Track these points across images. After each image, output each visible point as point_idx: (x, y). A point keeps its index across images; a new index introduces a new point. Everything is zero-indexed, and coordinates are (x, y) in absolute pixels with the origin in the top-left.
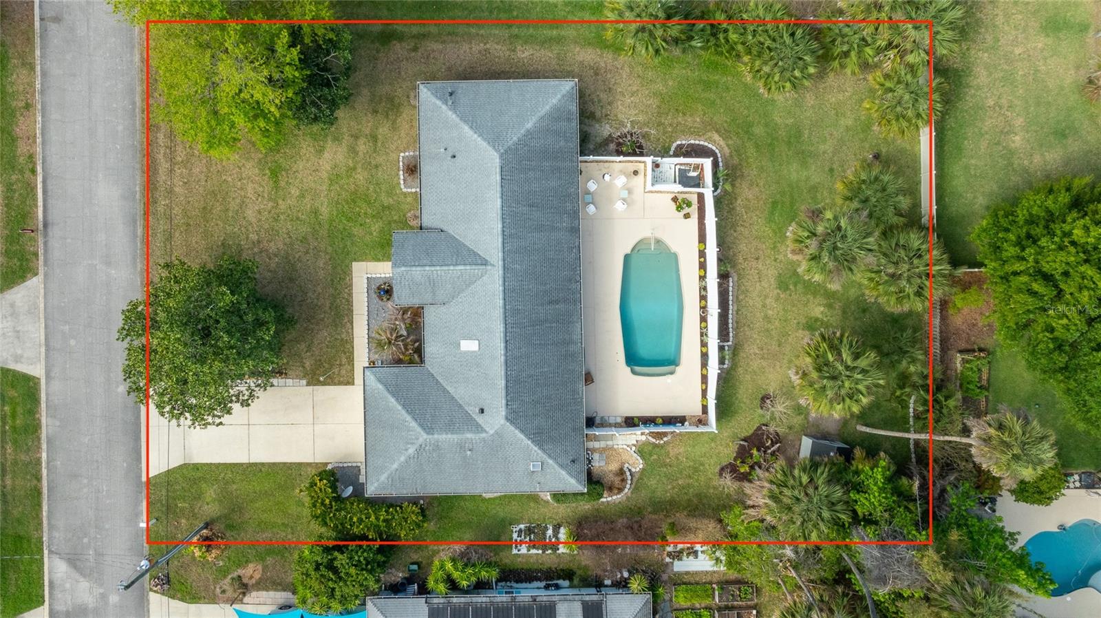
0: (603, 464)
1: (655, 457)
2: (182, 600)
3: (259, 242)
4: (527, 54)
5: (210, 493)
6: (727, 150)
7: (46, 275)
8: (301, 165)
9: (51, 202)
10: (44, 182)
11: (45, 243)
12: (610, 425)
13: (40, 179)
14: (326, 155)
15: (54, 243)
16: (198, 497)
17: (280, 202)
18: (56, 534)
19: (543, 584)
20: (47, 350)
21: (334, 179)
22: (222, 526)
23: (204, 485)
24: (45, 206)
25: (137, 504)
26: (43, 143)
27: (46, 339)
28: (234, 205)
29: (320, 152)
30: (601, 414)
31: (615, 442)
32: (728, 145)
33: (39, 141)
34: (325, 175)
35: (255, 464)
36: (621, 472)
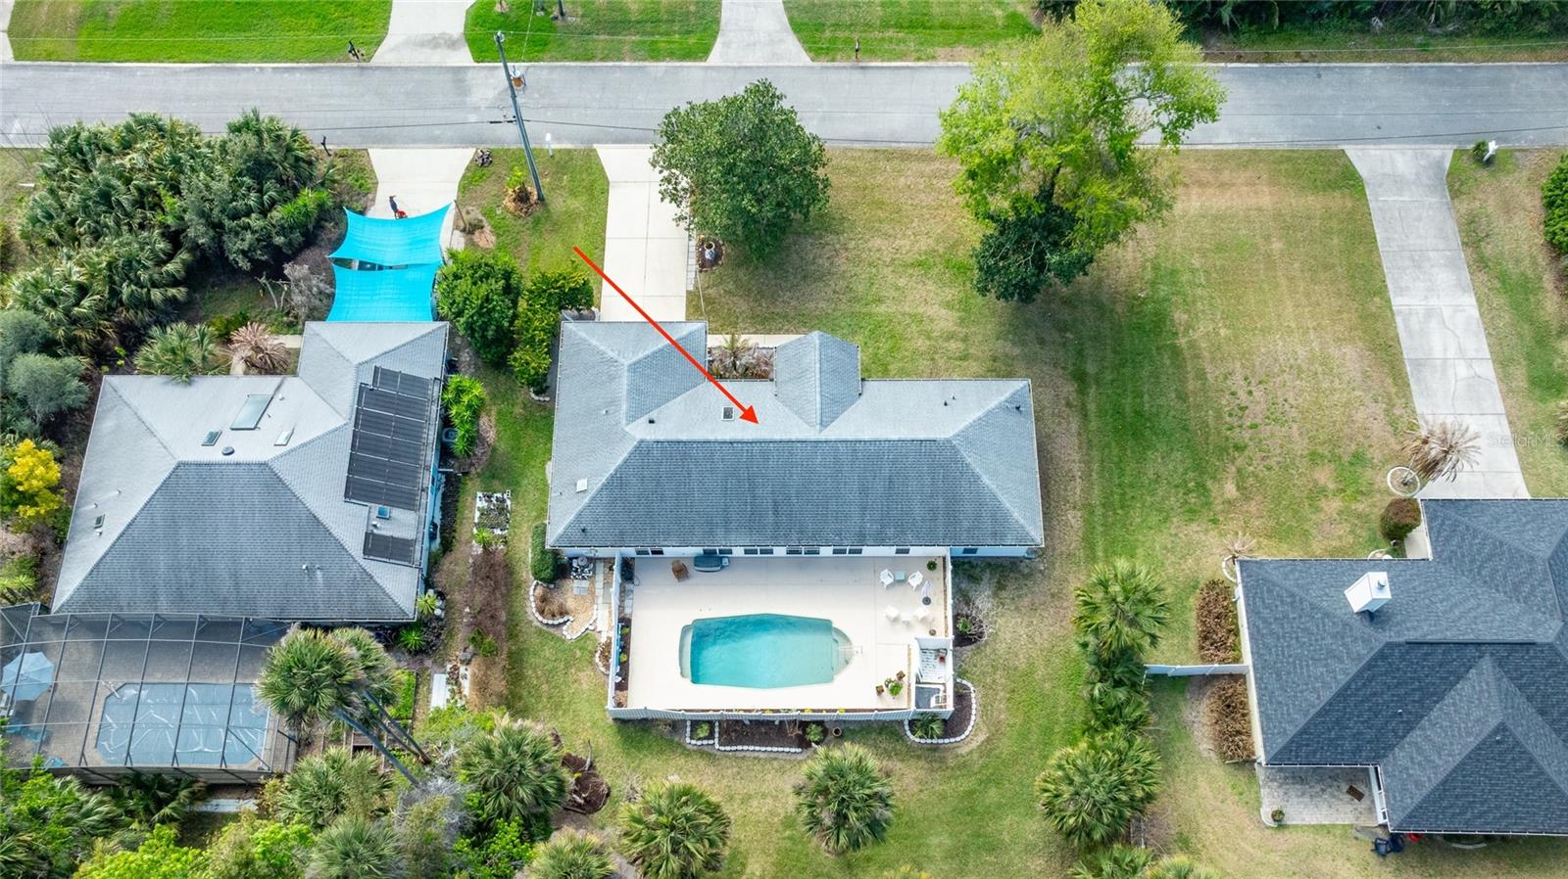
0: (575, 592)
1: (579, 654)
2: (464, 176)
3: (847, 249)
4: (1073, 521)
5: (576, 204)
6: (964, 750)
7: (812, 68)
8: (931, 287)
9: (888, 72)
10: (908, 67)
11: (844, 68)
12: (622, 600)
13: (910, 64)
14: (944, 311)
15: (844, 75)
16: (573, 193)
17: (890, 269)
18: (545, 72)
19: (438, 521)
20: (734, 68)
21: (917, 319)
22: (538, 214)
23: (584, 198)
24: (882, 68)
25: (570, 140)
26: (949, 67)
27: (746, 67)
28: (886, 227)
29: (948, 305)
30: (636, 590)
31: (601, 607)
32: (971, 752)
33: (950, 64)
34: (921, 310)
35: (604, 243)
36: (563, 613)
